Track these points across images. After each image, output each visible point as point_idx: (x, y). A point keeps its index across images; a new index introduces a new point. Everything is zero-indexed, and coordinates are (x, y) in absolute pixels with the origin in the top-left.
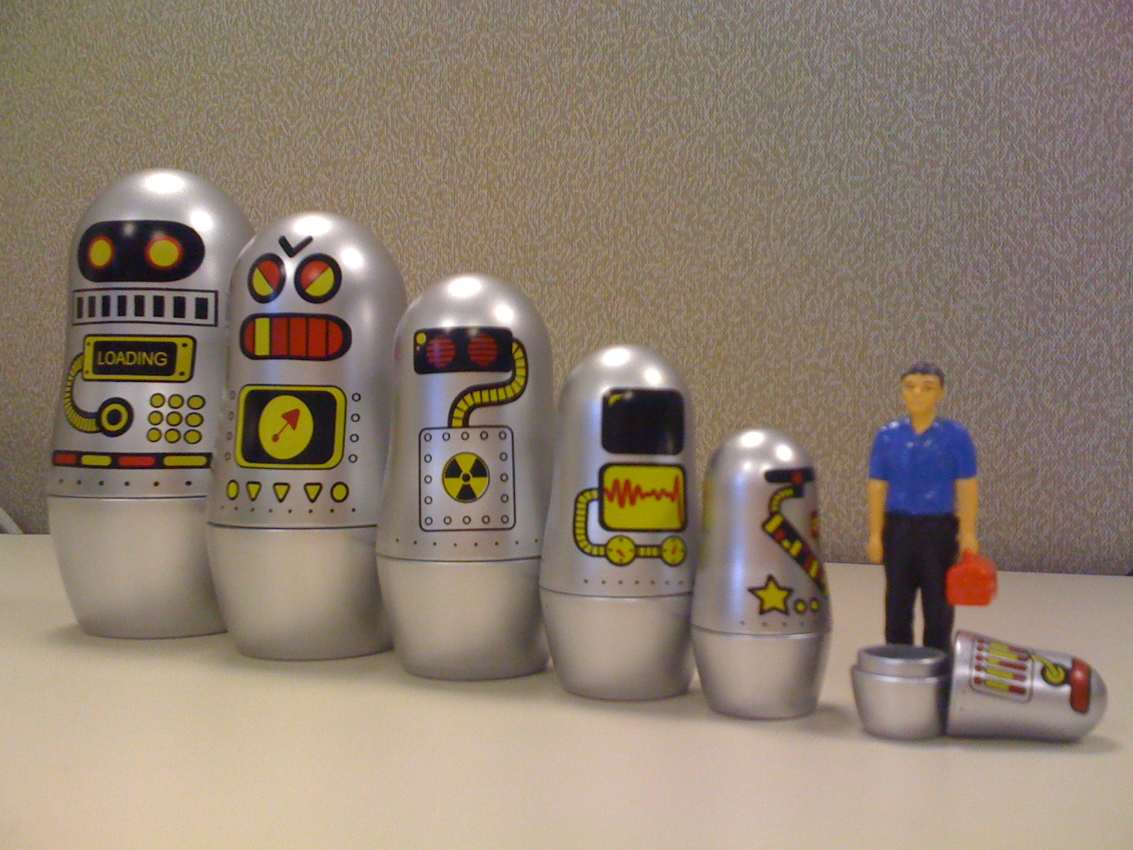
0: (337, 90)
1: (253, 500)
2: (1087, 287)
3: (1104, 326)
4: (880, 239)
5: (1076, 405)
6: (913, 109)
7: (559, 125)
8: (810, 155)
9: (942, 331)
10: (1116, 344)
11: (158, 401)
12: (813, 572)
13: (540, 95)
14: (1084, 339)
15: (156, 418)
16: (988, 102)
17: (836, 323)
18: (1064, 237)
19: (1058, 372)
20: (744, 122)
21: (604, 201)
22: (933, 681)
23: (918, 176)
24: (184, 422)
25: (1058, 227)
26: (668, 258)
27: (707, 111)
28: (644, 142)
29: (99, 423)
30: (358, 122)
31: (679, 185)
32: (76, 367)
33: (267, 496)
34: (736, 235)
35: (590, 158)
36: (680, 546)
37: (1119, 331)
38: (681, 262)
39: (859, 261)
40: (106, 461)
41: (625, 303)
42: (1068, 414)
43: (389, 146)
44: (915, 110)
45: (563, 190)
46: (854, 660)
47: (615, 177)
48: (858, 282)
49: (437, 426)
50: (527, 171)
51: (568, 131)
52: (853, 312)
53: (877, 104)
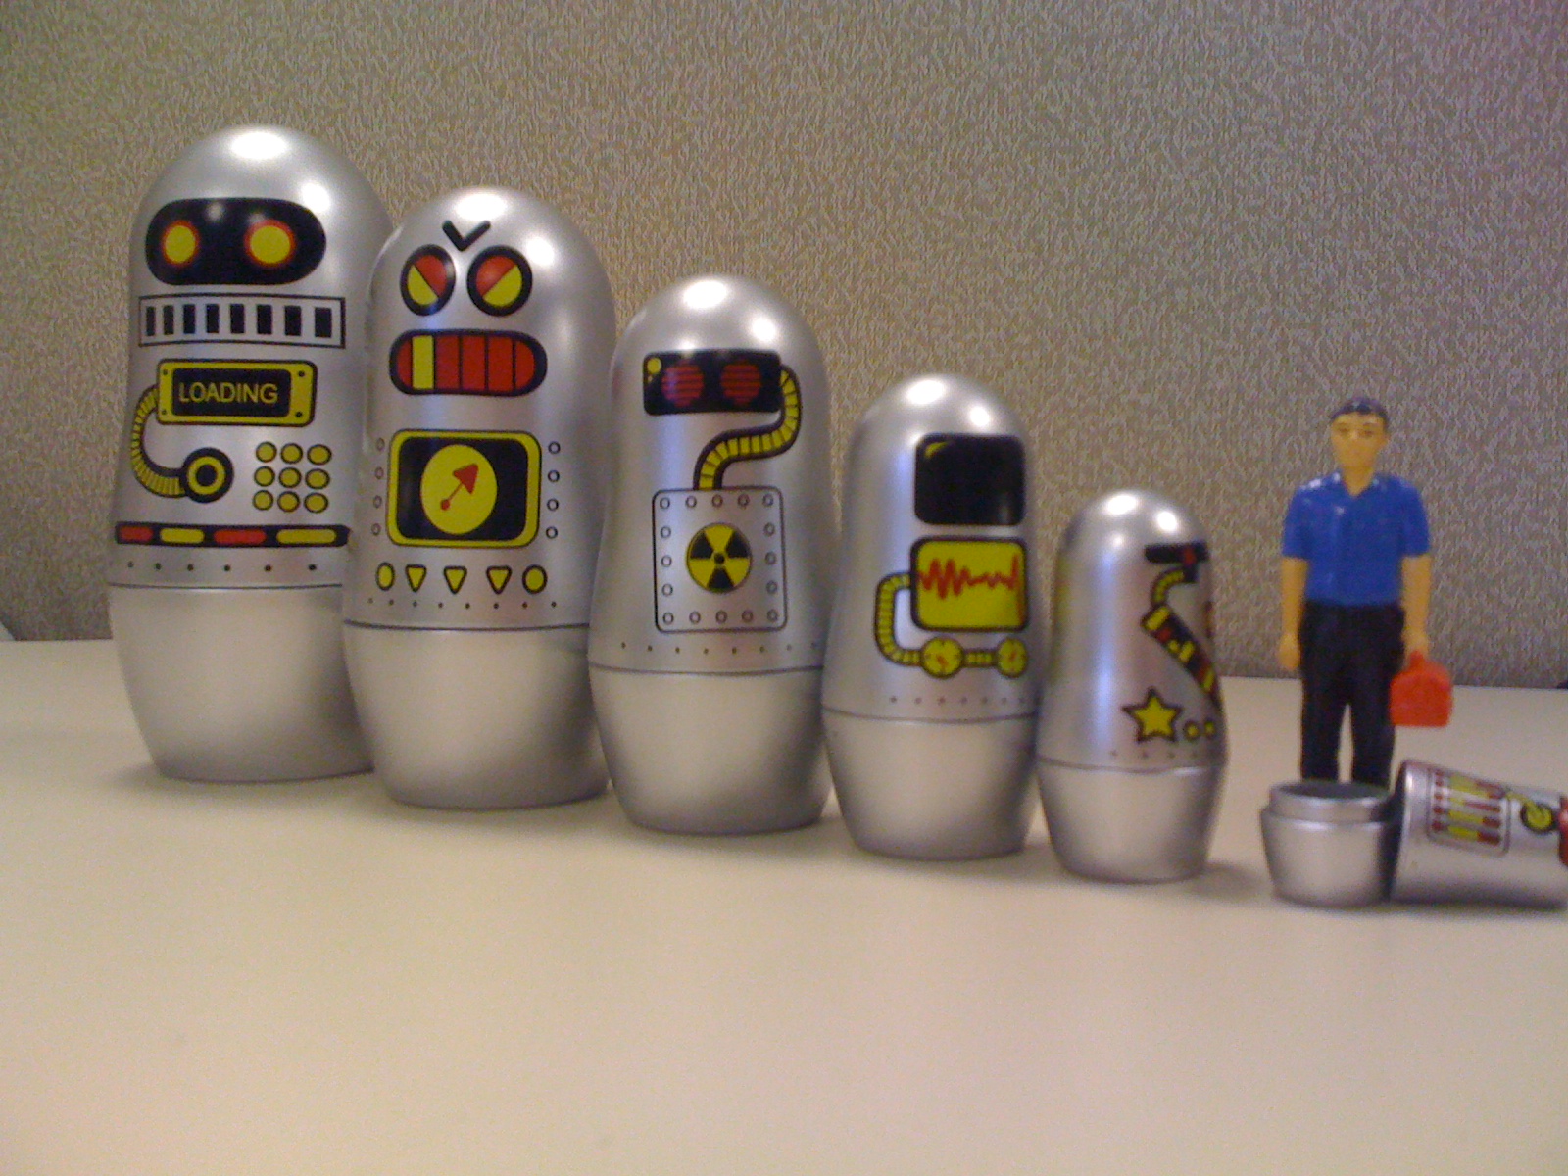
0: (455, 14)
1: (415, 590)
2: (1510, 296)
3: (1530, 350)
4: (1227, 228)
5: (1492, 458)
6: (1273, 49)
7: (775, 64)
8: (1130, 109)
9: (1310, 356)
10: (1547, 376)
11: (267, 452)
12: (1208, 684)
13: (748, 23)
14: (1503, 367)
15: (265, 477)
16: (1377, 40)
17: (1165, 345)
18: (1478, 228)
19: (1467, 412)
20: (1037, 63)
21: (839, 172)
22: (1374, 828)
23: (1279, 141)
24: (303, 482)
25: (1470, 214)
26: (929, 254)
27: (985, 49)
28: (896, 89)
29: (184, 484)
30: (485, 58)
31: (946, 150)
32: (149, 403)
33: (435, 585)
34: (1026, 220)
35: (819, 112)
36: (1020, 650)
37: (1551, 357)
38: (948, 259)
39: (1197, 259)
40: (197, 536)
41: (869, 318)
42: (1480, 470)
43: (531, 92)
44: (1277, 48)
45: (781, 157)
46: (1264, 801)
47: (855, 139)
48: (1195, 288)
49: (673, 487)
50: (730, 130)
51: (787, 74)
52: (1188, 330)
53: (1224, 41)
